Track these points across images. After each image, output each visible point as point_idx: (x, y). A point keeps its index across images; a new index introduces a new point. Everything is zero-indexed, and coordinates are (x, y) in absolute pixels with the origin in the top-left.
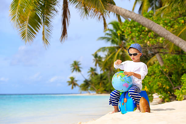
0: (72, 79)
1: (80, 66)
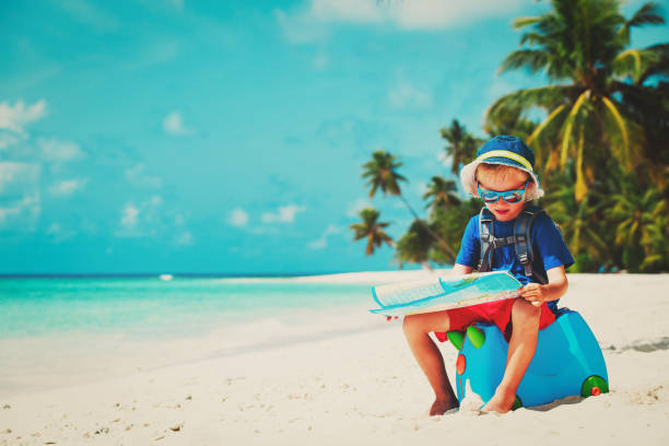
0: (371, 218)
1: (399, 171)
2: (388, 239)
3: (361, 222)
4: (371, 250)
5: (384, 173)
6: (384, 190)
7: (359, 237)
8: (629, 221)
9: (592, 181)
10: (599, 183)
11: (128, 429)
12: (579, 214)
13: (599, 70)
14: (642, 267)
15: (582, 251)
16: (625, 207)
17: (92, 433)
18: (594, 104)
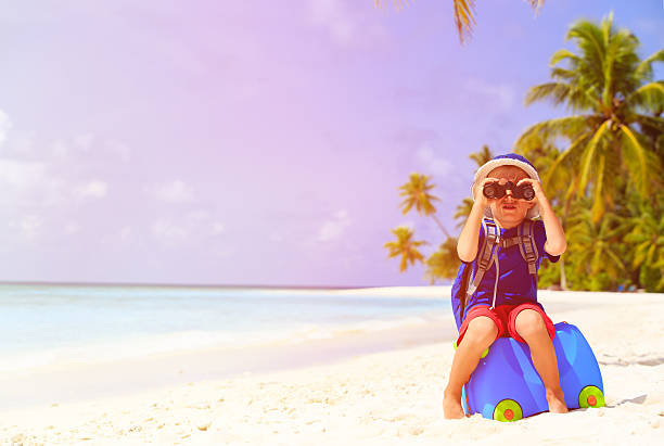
0: (406, 238)
1: (432, 193)
2: (421, 257)
3: (396, 241)
4: (404, 266)
5: (420, 194)
6: (419, 209)
7: (394, 254)
8: (647, 243)
9: (612, 206)
10: (618, 207)
11: (160, 427)
12: (601, 237)
13: (621, 102)
14: (659, 287)
15: (602, 271)
16: (643, 231)
17: (127, 430)
18: (614, 133)
